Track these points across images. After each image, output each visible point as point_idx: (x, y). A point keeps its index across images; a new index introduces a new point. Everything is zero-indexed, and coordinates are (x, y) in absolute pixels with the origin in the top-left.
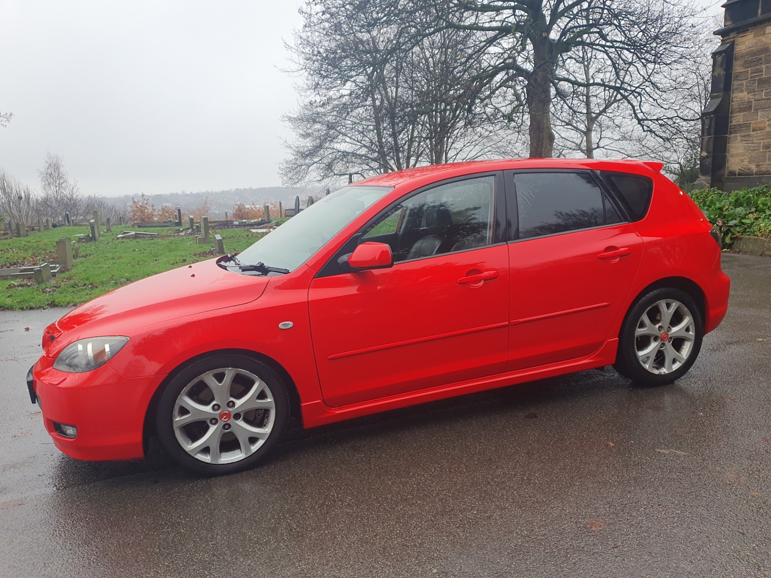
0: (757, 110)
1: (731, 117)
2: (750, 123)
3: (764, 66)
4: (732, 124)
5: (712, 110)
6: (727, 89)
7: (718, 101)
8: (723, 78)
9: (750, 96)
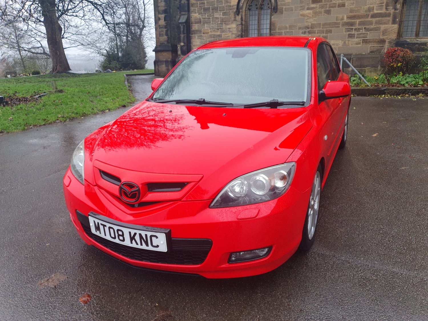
0: (204, 24)
1: (192, 26)
4: (192, 29)
5: (184, 21)
6: (189, 11)
7: (186, 16)
8: (186, 5)
9: (200, 16)
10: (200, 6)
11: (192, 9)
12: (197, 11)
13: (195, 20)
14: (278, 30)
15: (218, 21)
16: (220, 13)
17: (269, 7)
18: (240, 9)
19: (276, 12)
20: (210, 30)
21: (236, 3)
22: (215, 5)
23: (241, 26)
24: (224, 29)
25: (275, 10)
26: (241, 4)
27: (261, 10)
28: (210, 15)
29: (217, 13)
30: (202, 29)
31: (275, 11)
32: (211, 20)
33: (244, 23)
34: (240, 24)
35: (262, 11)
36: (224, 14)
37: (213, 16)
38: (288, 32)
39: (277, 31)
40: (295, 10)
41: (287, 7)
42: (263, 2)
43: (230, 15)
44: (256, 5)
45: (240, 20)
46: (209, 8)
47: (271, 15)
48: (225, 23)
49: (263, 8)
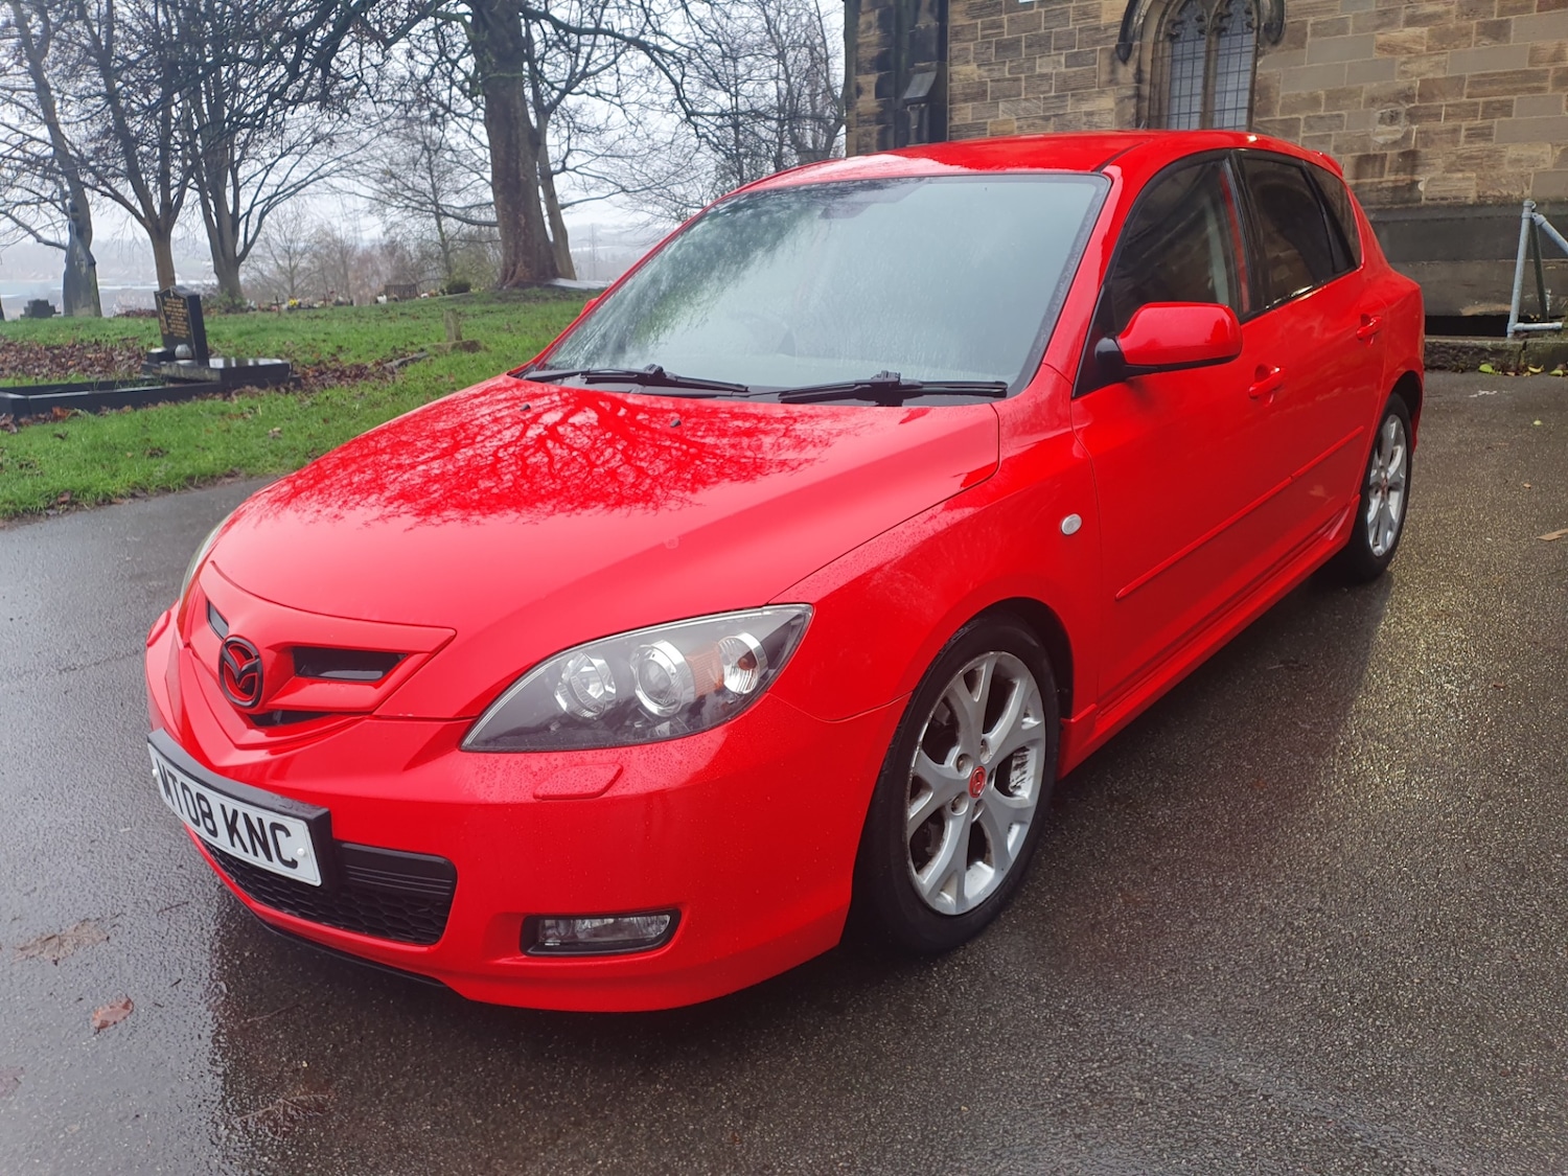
0: (995, 100)
1: (951, 110)
2: (986, 123)
3: (1005, 17)
4: (953, 123)
5: (922, 94)
6: (942, 55)
7: (930, 77)
8: (935, 34)
9: (983, 72)
10: (983, 37)
11: (954, 47)
12: (971, 57)
13: (964, 88)
14: (1282, 113)
15: (1047, 88)
16: (1056, 58)
17: (1249, 25)
18: (1133, 39)
19: (1275, 43)
20: (1016, 124)
21: (1119, 18)
22: (1040, 27)
23: (1134, 101)
24: (1070, 117)
25: (1273, 32)
26: (1138, 20)
27: (1219, 36)
28: (1020, 66)
29: (1045, 59)
30: (989, 121)
31: (1273, 39)
32: (1023, 84)
33: (1146, 90)
34: (1129, 98)
35: (1225, 42)
36: (1073, 60)
37: (1032, 69)
38: (1321, 118)
39: (1278, 117)
40: (1358, 29)
41: (1324, 18)
42: (1227, 6)
43: (1094, 63)
44: (1200, 19)
45: (1133, 80)
46: (1018, 40)
47: (1257, 55)
48: (1073, 95)
49: (1225, 29)
